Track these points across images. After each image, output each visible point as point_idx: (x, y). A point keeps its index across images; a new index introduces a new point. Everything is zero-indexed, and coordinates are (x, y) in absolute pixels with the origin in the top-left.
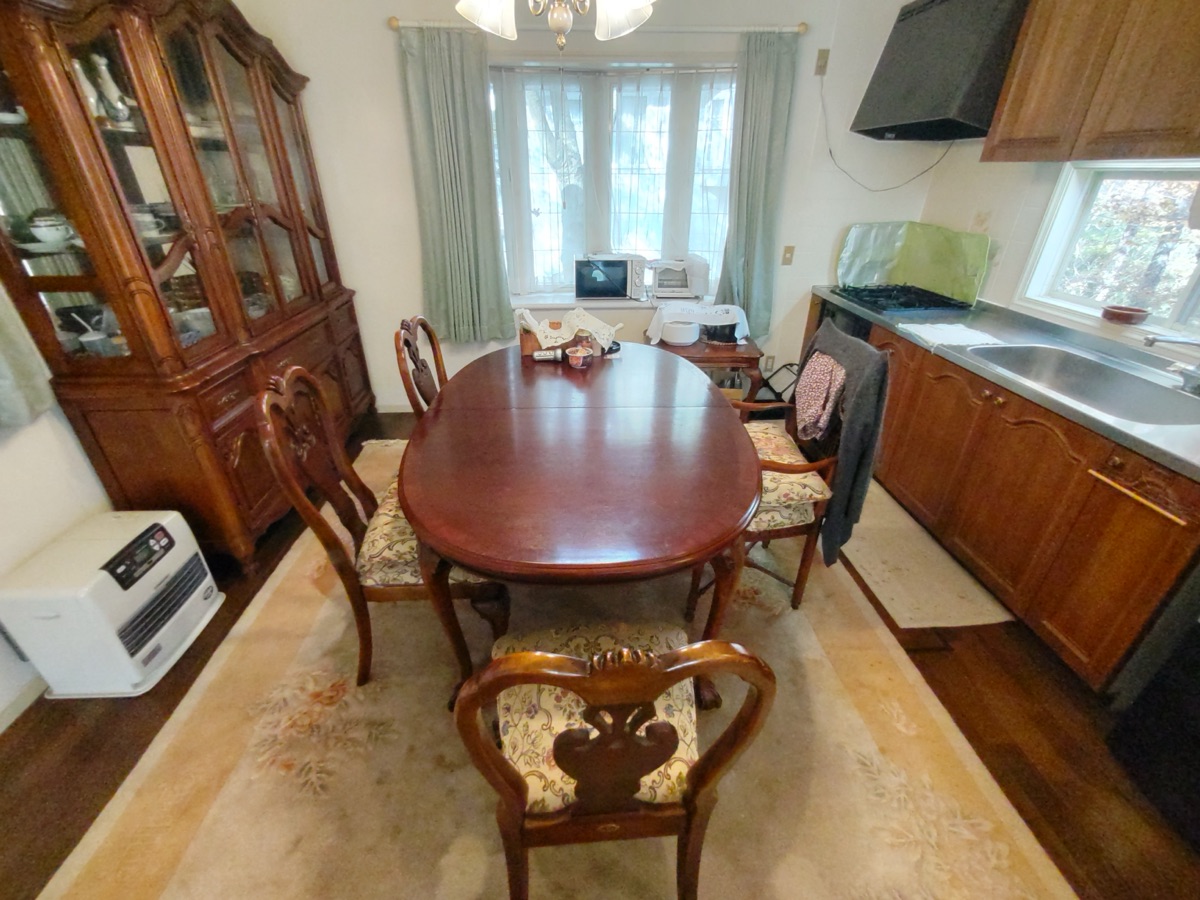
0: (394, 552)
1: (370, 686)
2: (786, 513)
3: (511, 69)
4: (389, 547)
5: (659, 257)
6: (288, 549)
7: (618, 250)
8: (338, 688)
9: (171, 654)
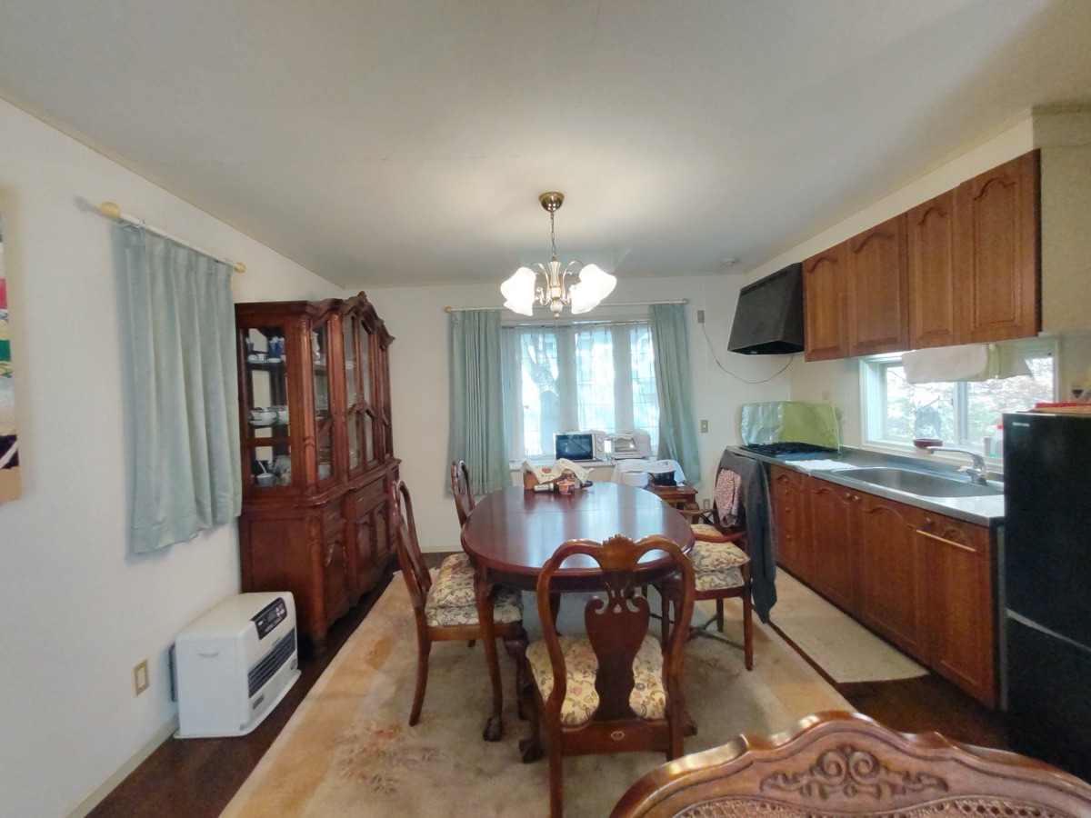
0: (454, 596)
1: (419, 727)
2: (722, 576)
3: (511, 328)
4: (452, 593)
5: (614, 432)
6: (345, 640)
7: (583, 429)
8: (396, 728)
9: (271, 701)
